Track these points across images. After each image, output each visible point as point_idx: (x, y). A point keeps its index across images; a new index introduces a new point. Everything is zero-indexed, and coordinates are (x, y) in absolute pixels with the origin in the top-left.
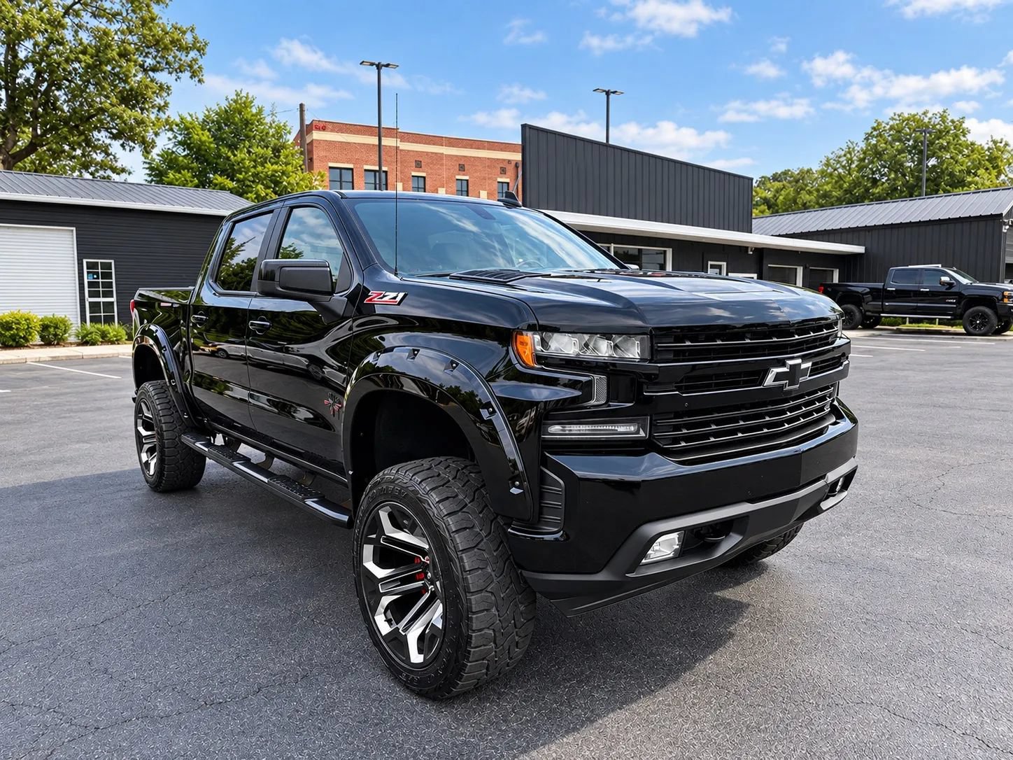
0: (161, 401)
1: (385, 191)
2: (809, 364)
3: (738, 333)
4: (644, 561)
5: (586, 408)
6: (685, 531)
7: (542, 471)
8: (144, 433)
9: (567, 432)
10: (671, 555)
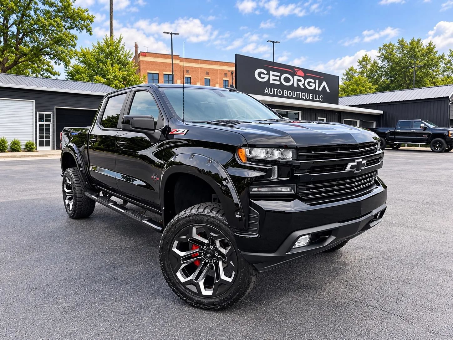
0: (76, 177)
1: (176, 84)
2: (365, 161)
3: (335, 148)
4: (294, 247)
5: (268, 180)
6: (312, 234)
7: (249, 208)
8: (67, 191)
9: (260, 191)
10: (306, 245)
